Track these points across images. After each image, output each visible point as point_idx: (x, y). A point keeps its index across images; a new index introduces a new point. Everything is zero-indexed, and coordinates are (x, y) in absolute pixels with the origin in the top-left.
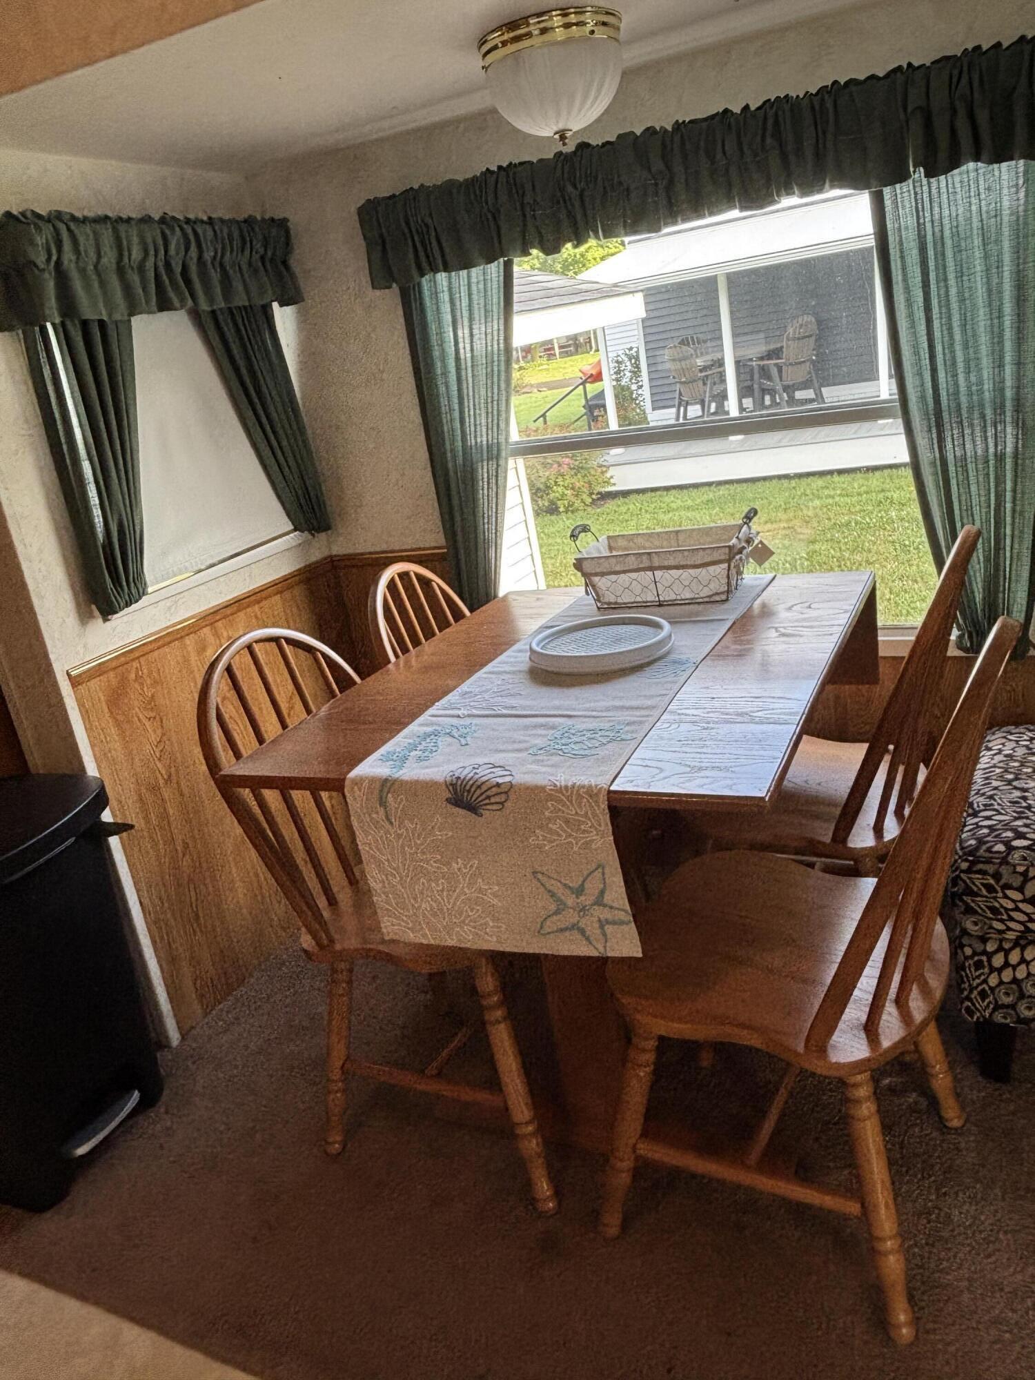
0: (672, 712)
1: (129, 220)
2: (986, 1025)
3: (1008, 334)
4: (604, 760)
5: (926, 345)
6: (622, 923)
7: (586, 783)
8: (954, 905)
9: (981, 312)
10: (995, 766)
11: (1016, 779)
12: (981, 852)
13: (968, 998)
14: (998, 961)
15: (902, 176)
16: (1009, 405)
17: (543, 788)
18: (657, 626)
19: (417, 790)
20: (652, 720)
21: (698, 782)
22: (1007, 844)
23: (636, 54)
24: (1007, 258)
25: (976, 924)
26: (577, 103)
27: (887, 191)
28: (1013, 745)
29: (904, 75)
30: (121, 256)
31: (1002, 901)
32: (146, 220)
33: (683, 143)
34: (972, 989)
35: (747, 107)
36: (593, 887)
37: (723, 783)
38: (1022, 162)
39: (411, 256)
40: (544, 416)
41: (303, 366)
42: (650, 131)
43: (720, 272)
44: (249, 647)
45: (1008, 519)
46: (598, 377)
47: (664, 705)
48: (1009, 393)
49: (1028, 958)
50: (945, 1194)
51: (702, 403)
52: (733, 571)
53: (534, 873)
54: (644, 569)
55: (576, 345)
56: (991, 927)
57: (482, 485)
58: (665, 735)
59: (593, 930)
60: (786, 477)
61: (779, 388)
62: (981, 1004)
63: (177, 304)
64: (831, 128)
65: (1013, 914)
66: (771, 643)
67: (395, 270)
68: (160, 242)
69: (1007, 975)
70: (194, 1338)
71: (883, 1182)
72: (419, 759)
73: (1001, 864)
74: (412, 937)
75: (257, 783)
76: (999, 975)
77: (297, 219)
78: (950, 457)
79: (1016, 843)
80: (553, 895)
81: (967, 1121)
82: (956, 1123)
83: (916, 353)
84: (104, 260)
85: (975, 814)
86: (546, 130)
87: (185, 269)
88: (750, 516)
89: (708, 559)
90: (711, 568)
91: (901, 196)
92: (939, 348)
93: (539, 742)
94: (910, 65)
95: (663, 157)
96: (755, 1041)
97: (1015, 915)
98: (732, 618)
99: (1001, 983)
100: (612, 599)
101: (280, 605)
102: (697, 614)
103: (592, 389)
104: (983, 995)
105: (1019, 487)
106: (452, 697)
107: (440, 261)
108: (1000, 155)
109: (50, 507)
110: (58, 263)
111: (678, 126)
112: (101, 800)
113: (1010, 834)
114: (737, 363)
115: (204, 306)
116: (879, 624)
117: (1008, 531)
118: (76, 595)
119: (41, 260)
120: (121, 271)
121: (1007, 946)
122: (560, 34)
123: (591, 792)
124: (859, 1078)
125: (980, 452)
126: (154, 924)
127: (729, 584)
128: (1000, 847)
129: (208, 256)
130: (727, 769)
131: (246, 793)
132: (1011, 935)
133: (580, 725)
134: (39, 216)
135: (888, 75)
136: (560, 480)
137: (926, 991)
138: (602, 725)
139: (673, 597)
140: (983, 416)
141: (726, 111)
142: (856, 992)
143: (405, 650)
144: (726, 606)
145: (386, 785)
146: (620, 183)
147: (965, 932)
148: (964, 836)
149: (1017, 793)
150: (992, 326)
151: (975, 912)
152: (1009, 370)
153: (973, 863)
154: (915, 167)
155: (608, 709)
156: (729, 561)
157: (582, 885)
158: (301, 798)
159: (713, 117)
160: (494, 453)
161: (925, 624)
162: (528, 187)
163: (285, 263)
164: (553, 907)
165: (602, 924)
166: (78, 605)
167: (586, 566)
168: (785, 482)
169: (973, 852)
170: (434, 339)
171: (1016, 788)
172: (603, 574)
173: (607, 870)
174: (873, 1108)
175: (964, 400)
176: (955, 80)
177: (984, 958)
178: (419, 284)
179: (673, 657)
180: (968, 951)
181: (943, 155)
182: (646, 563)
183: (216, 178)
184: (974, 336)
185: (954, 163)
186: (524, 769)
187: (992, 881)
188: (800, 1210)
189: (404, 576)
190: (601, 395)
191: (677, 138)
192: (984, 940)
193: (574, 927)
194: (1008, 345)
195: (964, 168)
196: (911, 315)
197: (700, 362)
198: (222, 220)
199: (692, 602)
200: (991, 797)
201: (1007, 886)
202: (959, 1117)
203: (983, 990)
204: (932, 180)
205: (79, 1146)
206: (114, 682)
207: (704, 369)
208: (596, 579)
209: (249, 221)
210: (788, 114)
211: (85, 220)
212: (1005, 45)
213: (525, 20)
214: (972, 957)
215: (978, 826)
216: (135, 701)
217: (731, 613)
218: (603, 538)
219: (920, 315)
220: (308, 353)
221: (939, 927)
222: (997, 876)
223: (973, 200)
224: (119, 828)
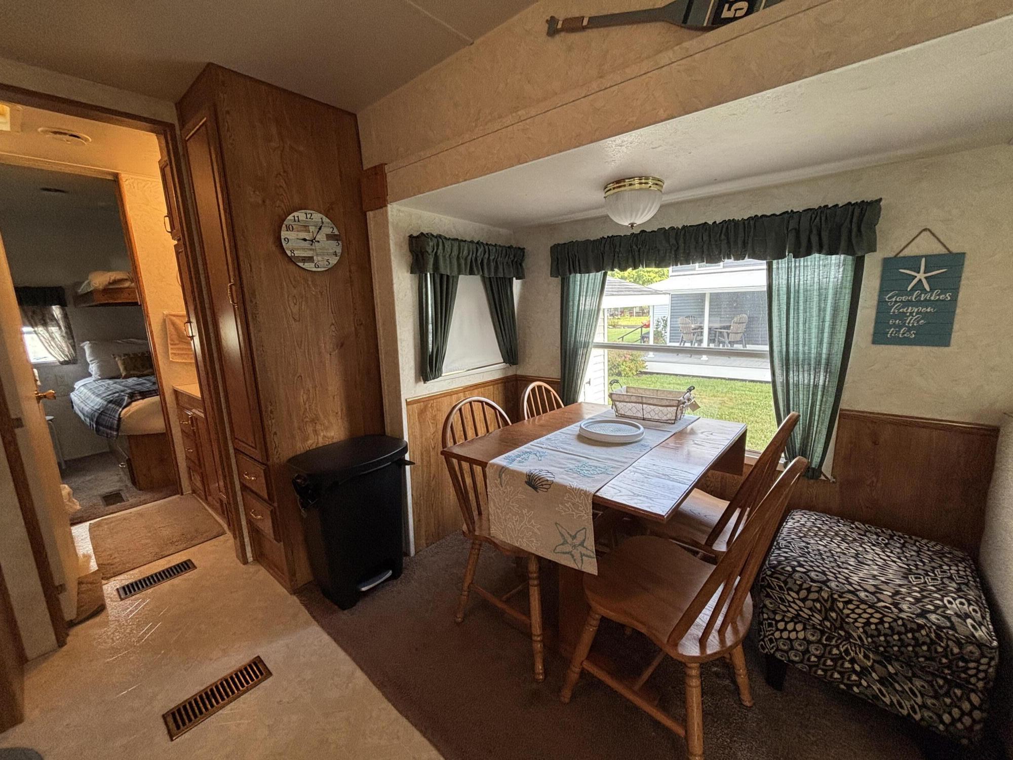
0: (634, 467)
1: (465, 241)
2: (770, 658)
3: (827, 330)
4: (597, 481)
5: (785, 330)
6: (590, 557)
7: (585, 489)
8: (761, 591)
9: (814, 319)
10: (794, 528)
11: (805, 537)
12: (779, 568)
13: (763, 640)
14: (781, 625)
15: (783, 257)
16: (823, 361)
17: (566, 487)
18: (639, 428)
19: (515, 474)
20: (623, 468)
21: (636, 501)
22: (793, 568)
23: (667, 199)
24: (830, 297)
25: (771, 604)
26: (640, 213)
27: (775, 262)
28: (806, 519)
29: (789, 215)
30: (459, 253)
31: (787, 596)
32: (472, 242)
33: (684, 235)
34: (765, 636)
35: (715, 222)
36: (580, 537)
37: (646, 505)
38: (842, 256)
39: (567, 267)
40: (623, 337)
41: (520, 302)
42: (672, 228)
43: (708, 292)
44: (470, 403)
45: (817, 413)
46: (648, 326)
47: (631, 463)
48: (824, 356)
49: (798, 629)
50: (735, 741)
51: (692, 342)
52: (679, 411)
53: (556, 524)
54: (639, 403)
55: (643, 312)
56: (779, 607)
57: (579, 357)
58: (627, 476)
59: (577, 556)
60: (724, 379)
61: (727, 342)
62: (769, 646)
63: (476, 273)
64: (752, 233)
65: (792, 604)
66: (691, 446)
67: (560, 271)
68: (475, 250)
69: (785, 635)
70: (380, 686)
71: (698, 724)
72: (520, 462)
73: (788, 577)
74: (502, 537)
75: (460, 458)
76: (781, 633)
77: (529, 248)
78: (791, 381)
79: (798, 569)
80: (562, 535)
81: (754, 704)
82: (748, 704)
83: (780, 332)
84: (453, 254)
85: (779, 549)
86: (626, 223)
87: (482, 260)
88: (690, 390)
89: (667, 404)
90: (669, 408)
91: (781, 265)
92: (791, 331)
93: (571, 466)
94: (792, 211)
95: (676, 239)
96: (644, 630)
97: (792, 605)
98: (674, 431)
99: (781, 637)
100: (623, 413)
101: (492, 390)
102: (660, 427)
103: (645, 330)
104: (771, 641)
105: (824, 399)
106: (542, 439)
107: (578, 270)
108: (831, 252)
109: (415, 338)
110: (436, 252)
111: (684, 227)
112: (405, 450)
113: (795, 563)
114: (710, 329)
115: (486, 275)
116: (747, 448)
117: (816, 418)
118: (416, 373)
119: (430, 251)
120: (458, 258)
121: (786, 619)
122: (637, 186)
123: (586, 493)
124: (694, 665)
125: (806, 381)
126: (415, 503)
127: (676, 416)
128: (789, 569)
129: (492, 258)
130: (651, 499)
131: (455, 461)
132: (789, 615)
133: (591, 463)
134: (433, 235)
135: (781, 215)
136: (624, 363)
137: (736, 631)
138: (601, 465)
139: (650, 417)
140: (809, 364)
141: (706, 223)
142: (698, 620)
143: (533, 415)
144: (673, 426)
145: (502, 470)
146: (656, 247)
147: (765, 606)
148: (772, 558)
149: (804, 544)
150: (819, 325)
151: (771, 597)
152: (825, 346)
153: (773, 573)
154: (789, 253)
155: (606, 459)
156: (678, 406)
157: (576, 535)
158: (465, 465)
159: (699, 225)
160: (586, 345)
161: (765, 452)
162: (618, 245)
163: (521, 265)
164: (562, 541)
165: (582, 555)
166: (416, 376)
167: (614, 397)
168: (724, 381)
169: (775, 567)
170: (571, 299)
171: (803, 541)
172: (620, 401)
173: (588, 531)
174: (698, 683)
175: (801, 356)
176: (813, 219)
177: (774, 622)
178: (569, 277)
179: (642, 443)
180: (765, 616)
181: (803, 249)
182: (640, 401)
183: (503, 231)
184: (809, 328)
185: (808, 253)
186: (561, 476)
187: (783, 585)
188: (657, 724)
189: (540, 387)
190: (648, 333)
191: (683, 232)
192: (775, 612)
193: (569, 553)
194: (826, 335)
195: (813, 256)
196: (779, 316)
197: (693, 326)
198: (500, 246)
199: (657, 421)
200: (789, 543)
201: (790, 589)
202: (750, 702)
203: (771, 638)
204: (797, 259)
205: (364, 586)
206: (422, 407)
207: (695, 329)
208: (617, 403)
209: (510, 247)
210: (733, 227)
211: (449, 239)
212: (840, 205)
213: (624, 180)
214: (766, 620)
215: (779, 555)
216: (429, 414)
217: (675, 429)
218: (625, 386)
219: (784, 316)
220: (523, 297)
221: (749, 600)
222: (786, 583)
223: (816, 270)
224: (410, 463)
